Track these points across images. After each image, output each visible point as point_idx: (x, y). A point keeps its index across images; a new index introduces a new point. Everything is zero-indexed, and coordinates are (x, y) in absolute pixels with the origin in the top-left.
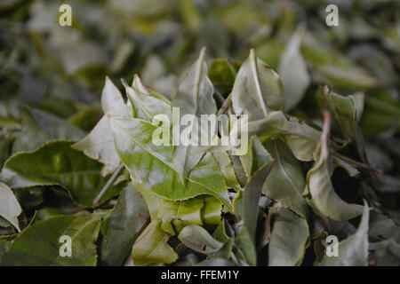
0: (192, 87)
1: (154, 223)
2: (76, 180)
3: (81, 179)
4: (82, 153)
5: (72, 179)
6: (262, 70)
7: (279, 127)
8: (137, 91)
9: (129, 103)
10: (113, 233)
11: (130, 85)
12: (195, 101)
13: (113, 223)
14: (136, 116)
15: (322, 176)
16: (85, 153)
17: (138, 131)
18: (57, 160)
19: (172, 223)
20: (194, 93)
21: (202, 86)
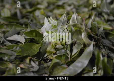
0: (62, 19)
1: (51, 44)
2: (38, 39)
3: (39, 39)
4: (39, 32)
5: (37, 39)
6: (77, 16)
7: (78, 26)
8: (51, 19)
9: (49, 22)
10: (43, 46)
11: (50, 18)
12: (62, 21)
13: (43, 44)
14: (50, 24)
15: (84, 33)
16: (40, 32)
17: (50, 27)
18: (34, 34)
19: (55, 44)
20: (63, 20)
21: (64, 19)
